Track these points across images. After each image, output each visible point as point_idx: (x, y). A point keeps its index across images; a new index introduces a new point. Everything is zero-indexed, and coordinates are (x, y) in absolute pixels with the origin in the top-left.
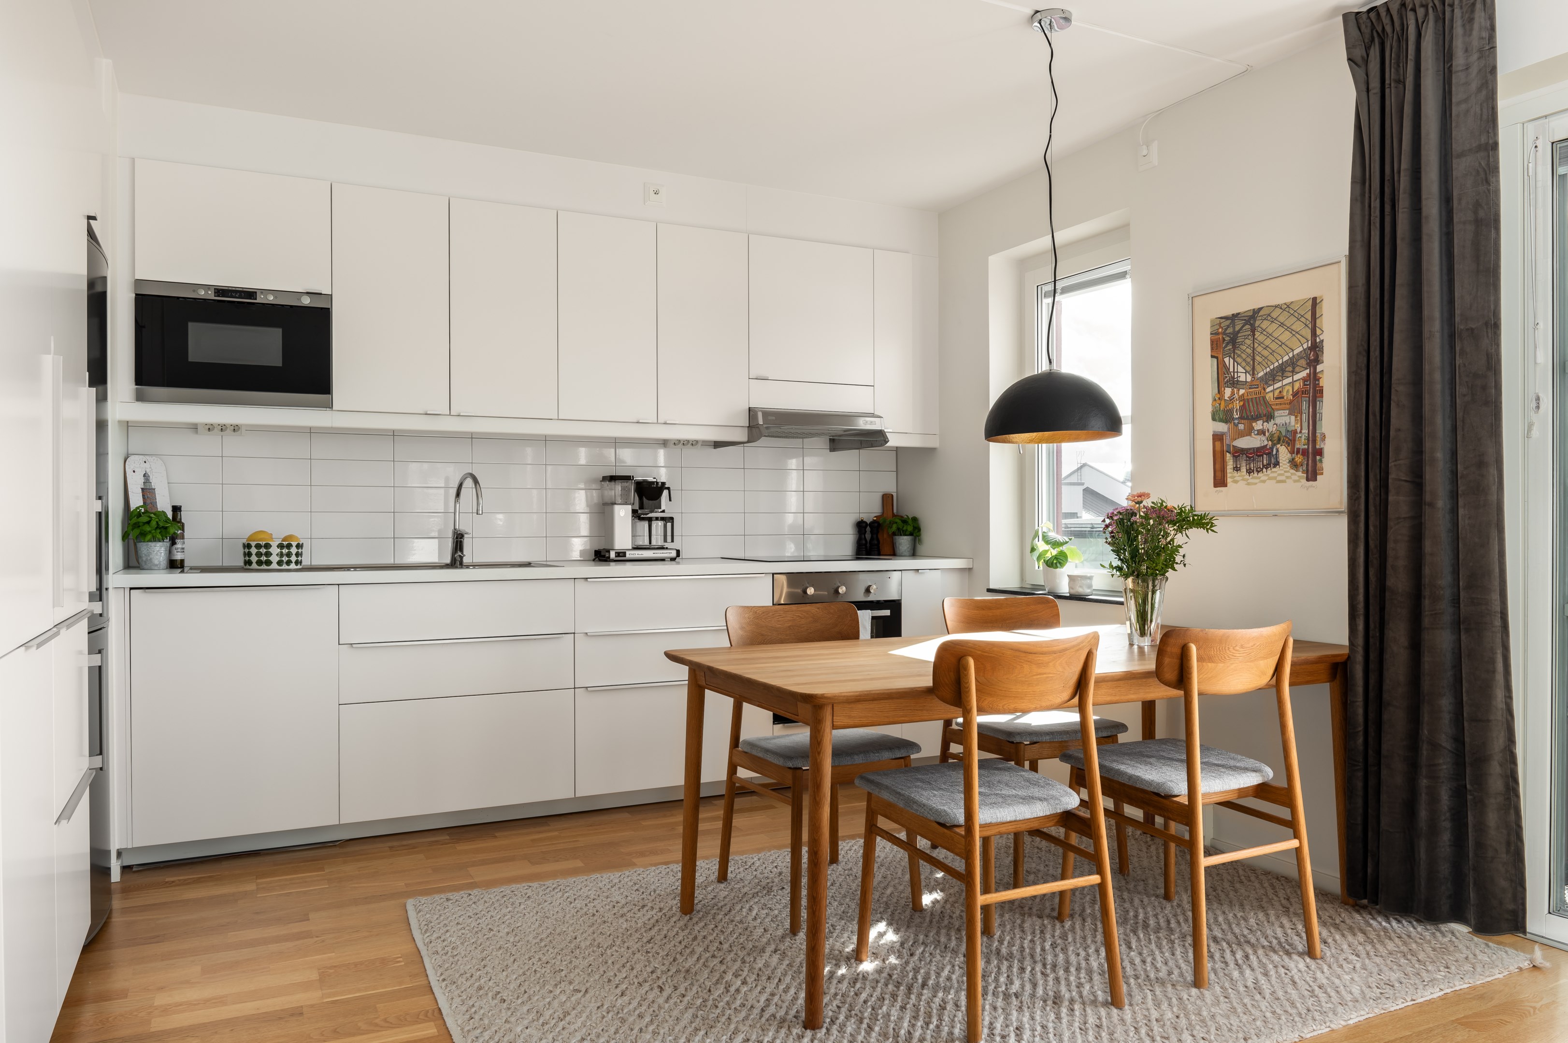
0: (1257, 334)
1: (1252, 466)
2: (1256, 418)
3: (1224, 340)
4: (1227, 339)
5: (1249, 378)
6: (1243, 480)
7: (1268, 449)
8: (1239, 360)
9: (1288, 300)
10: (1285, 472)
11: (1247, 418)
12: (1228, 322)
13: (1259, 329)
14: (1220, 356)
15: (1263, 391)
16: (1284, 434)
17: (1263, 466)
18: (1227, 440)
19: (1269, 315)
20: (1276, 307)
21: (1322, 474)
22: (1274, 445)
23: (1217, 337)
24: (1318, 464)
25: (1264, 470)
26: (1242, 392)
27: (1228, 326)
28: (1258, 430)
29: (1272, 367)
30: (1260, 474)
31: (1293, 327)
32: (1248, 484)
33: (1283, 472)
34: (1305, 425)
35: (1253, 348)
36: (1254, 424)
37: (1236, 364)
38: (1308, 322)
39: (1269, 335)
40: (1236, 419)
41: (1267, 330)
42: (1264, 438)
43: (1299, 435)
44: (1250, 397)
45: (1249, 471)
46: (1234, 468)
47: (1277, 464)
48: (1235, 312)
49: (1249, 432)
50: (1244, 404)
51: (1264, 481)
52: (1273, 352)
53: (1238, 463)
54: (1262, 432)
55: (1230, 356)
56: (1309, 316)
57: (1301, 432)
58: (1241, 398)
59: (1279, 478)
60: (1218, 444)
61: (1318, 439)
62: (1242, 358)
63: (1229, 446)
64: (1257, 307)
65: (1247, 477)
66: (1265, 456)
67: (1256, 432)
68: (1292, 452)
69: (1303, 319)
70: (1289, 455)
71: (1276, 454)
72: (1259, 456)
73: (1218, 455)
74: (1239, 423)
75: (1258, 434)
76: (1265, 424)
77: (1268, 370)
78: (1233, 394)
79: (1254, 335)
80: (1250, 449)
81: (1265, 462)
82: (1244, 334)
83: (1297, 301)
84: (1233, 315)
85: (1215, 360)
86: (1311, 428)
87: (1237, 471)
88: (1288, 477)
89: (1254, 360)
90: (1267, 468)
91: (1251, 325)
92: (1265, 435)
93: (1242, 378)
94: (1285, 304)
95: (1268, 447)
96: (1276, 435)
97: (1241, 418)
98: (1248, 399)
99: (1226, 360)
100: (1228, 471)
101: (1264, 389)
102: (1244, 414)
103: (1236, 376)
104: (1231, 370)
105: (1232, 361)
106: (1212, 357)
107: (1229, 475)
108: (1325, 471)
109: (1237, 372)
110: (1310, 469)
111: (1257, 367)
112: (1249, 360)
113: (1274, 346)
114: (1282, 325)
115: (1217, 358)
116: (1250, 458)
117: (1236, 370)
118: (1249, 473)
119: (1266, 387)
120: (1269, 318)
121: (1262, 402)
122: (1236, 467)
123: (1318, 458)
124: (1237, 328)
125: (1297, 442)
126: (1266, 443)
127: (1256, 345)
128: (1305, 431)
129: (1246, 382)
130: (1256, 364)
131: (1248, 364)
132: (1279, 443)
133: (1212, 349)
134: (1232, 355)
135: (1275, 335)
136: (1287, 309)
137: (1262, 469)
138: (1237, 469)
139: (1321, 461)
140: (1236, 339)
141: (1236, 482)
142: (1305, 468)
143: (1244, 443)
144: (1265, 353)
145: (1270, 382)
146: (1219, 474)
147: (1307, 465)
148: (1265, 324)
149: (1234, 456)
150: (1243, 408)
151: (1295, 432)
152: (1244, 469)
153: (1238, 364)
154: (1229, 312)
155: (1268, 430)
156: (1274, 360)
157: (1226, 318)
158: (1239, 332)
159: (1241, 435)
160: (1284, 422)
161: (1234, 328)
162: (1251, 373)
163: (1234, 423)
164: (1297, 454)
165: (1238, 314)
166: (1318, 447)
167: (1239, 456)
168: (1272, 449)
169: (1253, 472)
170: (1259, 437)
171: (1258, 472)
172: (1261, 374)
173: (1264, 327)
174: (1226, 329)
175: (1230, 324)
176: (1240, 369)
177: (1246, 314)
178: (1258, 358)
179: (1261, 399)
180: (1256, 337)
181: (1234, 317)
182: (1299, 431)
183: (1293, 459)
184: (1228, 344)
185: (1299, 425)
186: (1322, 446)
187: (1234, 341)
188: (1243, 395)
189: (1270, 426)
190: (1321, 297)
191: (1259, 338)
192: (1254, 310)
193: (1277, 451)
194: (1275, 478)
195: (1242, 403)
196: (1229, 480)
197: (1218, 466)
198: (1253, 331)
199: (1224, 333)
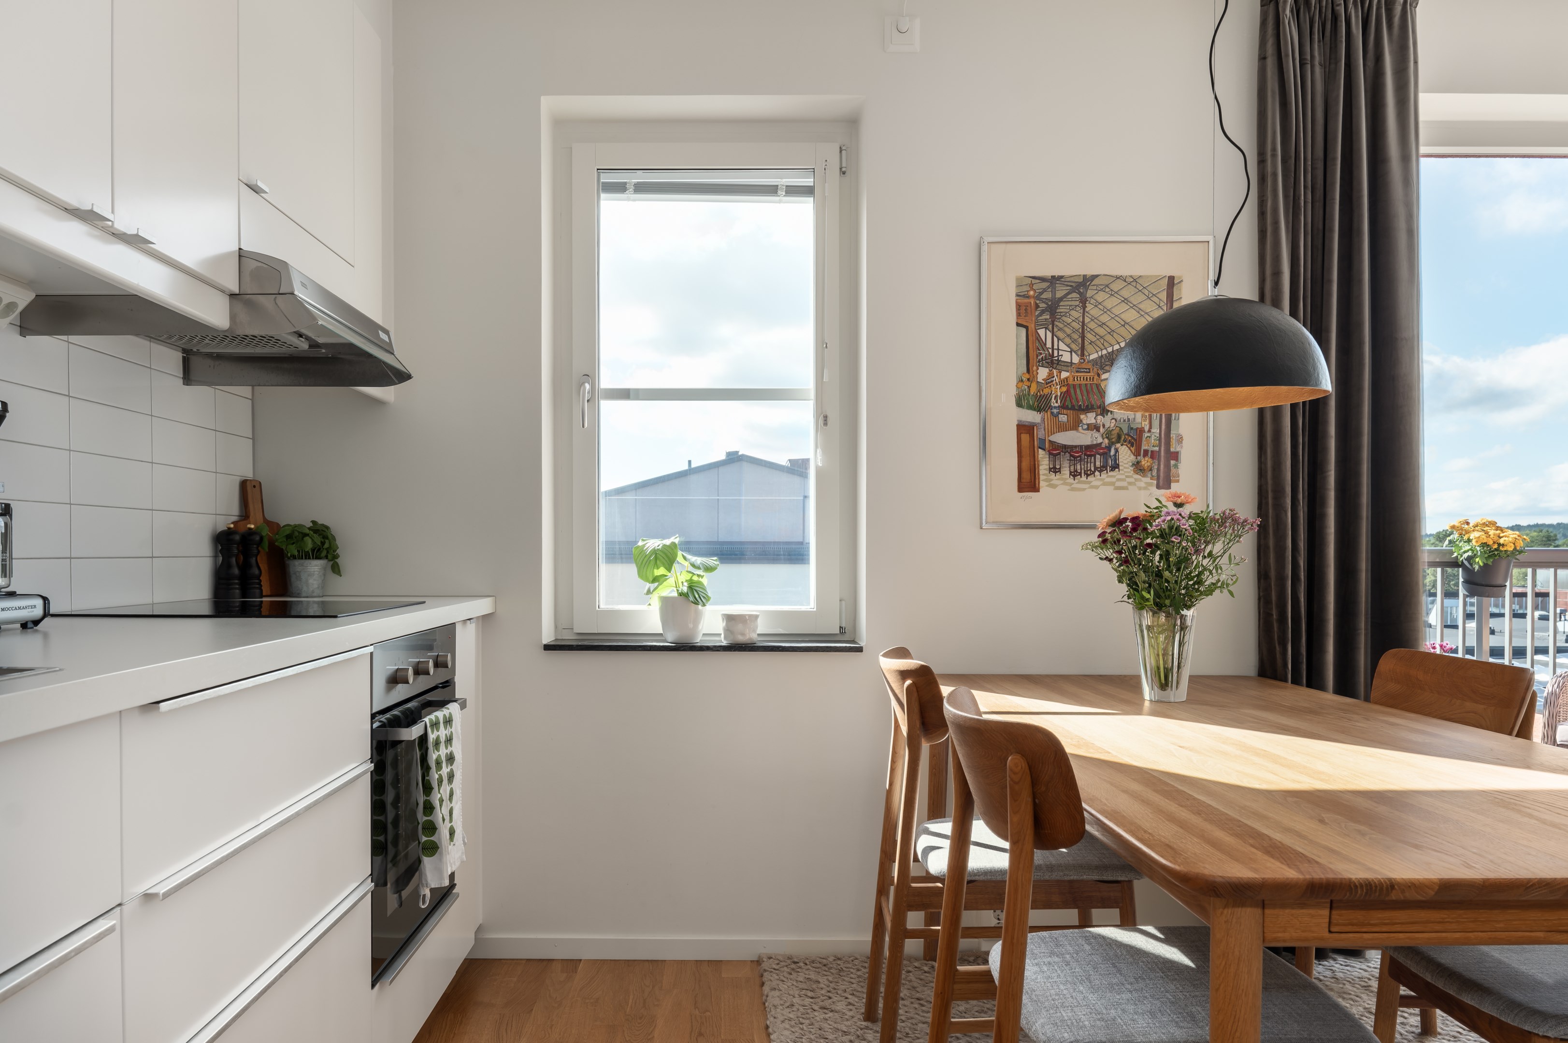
0: (1089, 307)
1: (1079, 467)
2: (1088, 409)
3: (1037, 306)
4: (1042, 305)
5: (1076, 359)
6: (1065, 484)
7: (1103, 449)
8: (1061, 334)
9: (1136, 273)
10: (1127, 477)
11: (1073, 408)
12: (1045, 285)
13: (1092, 301)
14: (1032, 327)
15: (1096, 377)
16: (1125, 431)
17: (1096, 468)
18: (1040, 433)
19: (1107, 286)
20: (1118, 278)
21: (1178, 481)
22: (1112, 444)
23: (1027, 300)
24: (1173, 470)
25: (1097, 473)
26: (1064, 375)
27: (1044, 290)
28: (1088, 425)
29: (1110, 350)
30: (1090, 478)
31: (1142, 306)
32: (1073, 489)
33: (1124, 477)
34: (1156, 423)
35: (1083, 322)
36: (1082, 417)
37: (1055, 339)
38: (1162, 304)
39: (1106, 311)
40: (1055, 407)
41: (1104, 304)
42: (1097, 435)
43: (1146, 435)
44: (1076, 382)
45: (1074, 474)
46: (1050, 470)
47: (1116, 467)
48: (1057, 273)
49: (1075, 425)
50: (1068, 391)
51: (1097, 487)
52: (1111, 332)
53: (1057, 463)
54: (1096, 428)
55: (1046, 328)
56: (1164, 296)
57: (1149, 431)
58: (1064, 382)
59: (1119, 484)
60: (1025, 437)
61: (1173, 442)
62: (1064, 332)
63: (1042, 441)
64: (1090, 272)
65: (1071, 480)
66: (1098, 456)
67: (1085, 427)
68: (1137, 454)
69: (1154, 299)
70: (1133, 458)
71: (1115, 455)
72: (1091, 456)
73: (1026, 451)
74: (1059, 413)
75: (1088, 429)
76: (1099, 417)
77: (1104, 352)
78: (1051, 375)
79: (1084, 307)
80: (1076, 447)
81: (1098, 464)
82: (1070, 303)
83: (1147, 277)
84: (1053, 277)
85: (1024, 331)
86: (1163, 427)
87: (1055, 472)
88: (1130, 483)
89: (1083, 337)
90: (1100, 472)
91: (1080, 293)
92: (1098, 430)
93: (1066, 357)
94: (1131, 276)
95: (1103, 446)
96: (1115, 432)
97: (1063, 407)
98: (1074, 386)
99: (1042, 332)
100: (1041, 472)
101: (1099, 375)
102: (1068, 403)
103: (1056, 354)
104: (1049, 345)
105: (1049, 335)
106: (1018, 325)
107: (1042, 477)
108: (1181, 478)
109: (1058, 349)
110: (1162, 475)
111: (1089, 348)
112: (1075, 336)
113: (1113, 325)
114: (1125, 300)
115: (1026, 327)
116: (1075, 457)
117: (1056, 347)
118: (1074, 476)
119: (1100, 372)
120: (1107, 290)
121: (1095, 390)
122: (1054, 468)
123: (1173, 462)
124: (1059, 295)
125: (1144, 442)
126: (1100, 440)
127: (1087, 320)
128: (1156, 430)
129: (1071, 363)
130: (1086, 343)
131: (1074, 341)
132: (1119, 442)
133: (1019, 315)
134: (1050, 327)
135: (1116, 311)
136: (1134, 284)
137: (1094, 473)
138: (1055, 470)
139: (1176, 466)
140: (1056, 308)
141: (1054, 486)
142: (1155, 473)
143: (1064, 438)
144: (1101, 331)
145: (1107, 368)
146: (1026, 476)
147: (1158, 470)
148: (1101, 296)
149: (1050, 454)
150: (1066, 395)
151: (1141, 431)
152: (1066, 472)
153: (1059, 339)
154: (1048, 273)
155: (1104, 426)
156: (1113, 342)
157: (1042, 279)
158: (1061, 299)
159: (1063, 428)
160: (1126, 418)
161: (1054, 292)
162: (1079, 353)
163: (1052, 413)
164: (1144, 456)
165: (1062, 277)
166: (1172, 450)
167: (1059, 454)
168: (1109, 448)
169: (1080, 474)
170: (1089, 433)
171: (1088, 475)
172: (1093, 356)
173: (1100, 299)
174: (1041, 293)
175: (1048, 287)
176: (1062, 346)
177: (1072, 279)
178: (1089, 336)
179: (1094, 387)
180: (1087, 309)
181: (1054, 280)
182: (1147, 429)
183: (1138, 463)
184: (1043, 312)
185: (1147, 423)
186: (1178, 450)
187: (1053, 308)
188: (1067, 378)
189: (1107, 421)
190: (1180, 277)
191: (1092, 312)
192: (1085, 276)
193: (1117, 451)
194: (1112, 484)
195: (1064, 389)
196: (1042, 484)
197: (1025, 464)
198: (1084, 301)
199: (1038, 298)
